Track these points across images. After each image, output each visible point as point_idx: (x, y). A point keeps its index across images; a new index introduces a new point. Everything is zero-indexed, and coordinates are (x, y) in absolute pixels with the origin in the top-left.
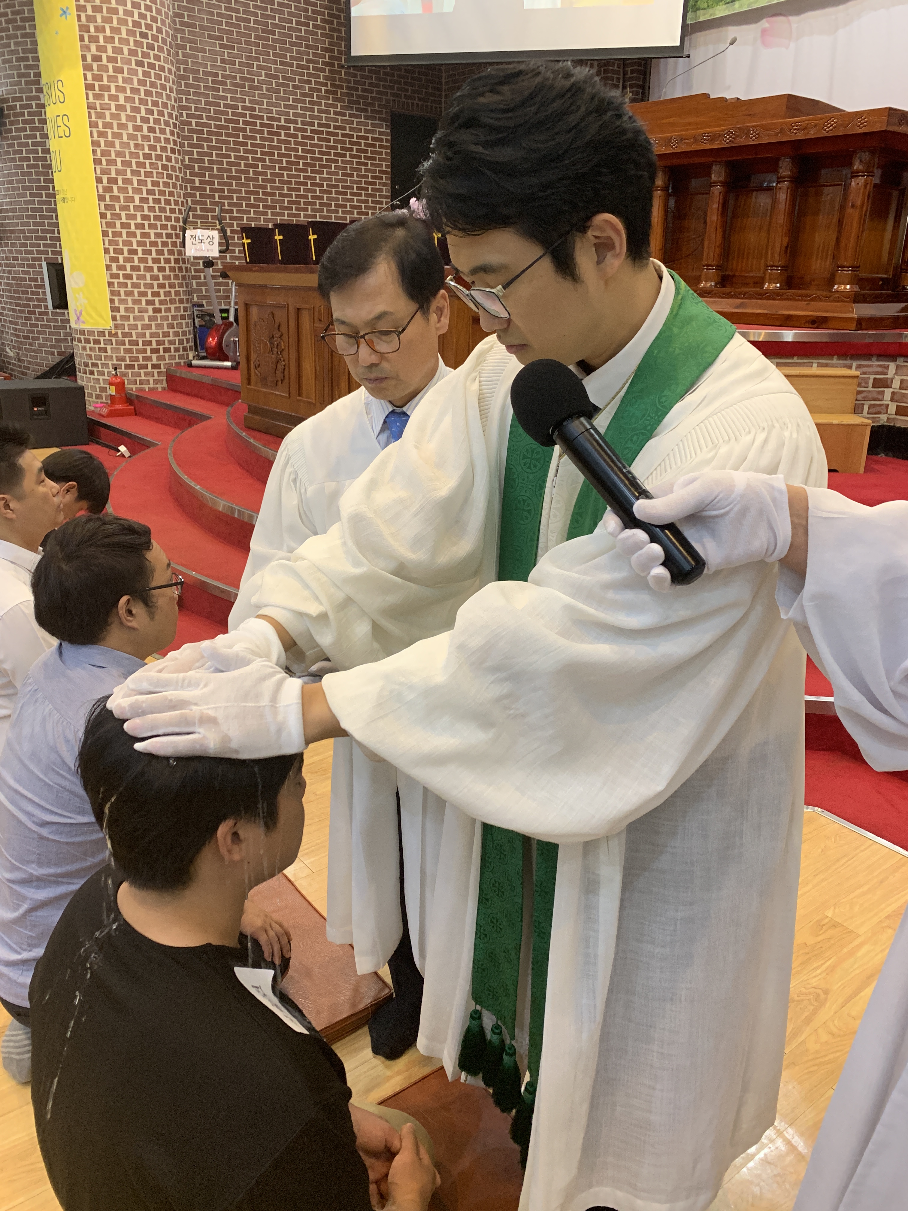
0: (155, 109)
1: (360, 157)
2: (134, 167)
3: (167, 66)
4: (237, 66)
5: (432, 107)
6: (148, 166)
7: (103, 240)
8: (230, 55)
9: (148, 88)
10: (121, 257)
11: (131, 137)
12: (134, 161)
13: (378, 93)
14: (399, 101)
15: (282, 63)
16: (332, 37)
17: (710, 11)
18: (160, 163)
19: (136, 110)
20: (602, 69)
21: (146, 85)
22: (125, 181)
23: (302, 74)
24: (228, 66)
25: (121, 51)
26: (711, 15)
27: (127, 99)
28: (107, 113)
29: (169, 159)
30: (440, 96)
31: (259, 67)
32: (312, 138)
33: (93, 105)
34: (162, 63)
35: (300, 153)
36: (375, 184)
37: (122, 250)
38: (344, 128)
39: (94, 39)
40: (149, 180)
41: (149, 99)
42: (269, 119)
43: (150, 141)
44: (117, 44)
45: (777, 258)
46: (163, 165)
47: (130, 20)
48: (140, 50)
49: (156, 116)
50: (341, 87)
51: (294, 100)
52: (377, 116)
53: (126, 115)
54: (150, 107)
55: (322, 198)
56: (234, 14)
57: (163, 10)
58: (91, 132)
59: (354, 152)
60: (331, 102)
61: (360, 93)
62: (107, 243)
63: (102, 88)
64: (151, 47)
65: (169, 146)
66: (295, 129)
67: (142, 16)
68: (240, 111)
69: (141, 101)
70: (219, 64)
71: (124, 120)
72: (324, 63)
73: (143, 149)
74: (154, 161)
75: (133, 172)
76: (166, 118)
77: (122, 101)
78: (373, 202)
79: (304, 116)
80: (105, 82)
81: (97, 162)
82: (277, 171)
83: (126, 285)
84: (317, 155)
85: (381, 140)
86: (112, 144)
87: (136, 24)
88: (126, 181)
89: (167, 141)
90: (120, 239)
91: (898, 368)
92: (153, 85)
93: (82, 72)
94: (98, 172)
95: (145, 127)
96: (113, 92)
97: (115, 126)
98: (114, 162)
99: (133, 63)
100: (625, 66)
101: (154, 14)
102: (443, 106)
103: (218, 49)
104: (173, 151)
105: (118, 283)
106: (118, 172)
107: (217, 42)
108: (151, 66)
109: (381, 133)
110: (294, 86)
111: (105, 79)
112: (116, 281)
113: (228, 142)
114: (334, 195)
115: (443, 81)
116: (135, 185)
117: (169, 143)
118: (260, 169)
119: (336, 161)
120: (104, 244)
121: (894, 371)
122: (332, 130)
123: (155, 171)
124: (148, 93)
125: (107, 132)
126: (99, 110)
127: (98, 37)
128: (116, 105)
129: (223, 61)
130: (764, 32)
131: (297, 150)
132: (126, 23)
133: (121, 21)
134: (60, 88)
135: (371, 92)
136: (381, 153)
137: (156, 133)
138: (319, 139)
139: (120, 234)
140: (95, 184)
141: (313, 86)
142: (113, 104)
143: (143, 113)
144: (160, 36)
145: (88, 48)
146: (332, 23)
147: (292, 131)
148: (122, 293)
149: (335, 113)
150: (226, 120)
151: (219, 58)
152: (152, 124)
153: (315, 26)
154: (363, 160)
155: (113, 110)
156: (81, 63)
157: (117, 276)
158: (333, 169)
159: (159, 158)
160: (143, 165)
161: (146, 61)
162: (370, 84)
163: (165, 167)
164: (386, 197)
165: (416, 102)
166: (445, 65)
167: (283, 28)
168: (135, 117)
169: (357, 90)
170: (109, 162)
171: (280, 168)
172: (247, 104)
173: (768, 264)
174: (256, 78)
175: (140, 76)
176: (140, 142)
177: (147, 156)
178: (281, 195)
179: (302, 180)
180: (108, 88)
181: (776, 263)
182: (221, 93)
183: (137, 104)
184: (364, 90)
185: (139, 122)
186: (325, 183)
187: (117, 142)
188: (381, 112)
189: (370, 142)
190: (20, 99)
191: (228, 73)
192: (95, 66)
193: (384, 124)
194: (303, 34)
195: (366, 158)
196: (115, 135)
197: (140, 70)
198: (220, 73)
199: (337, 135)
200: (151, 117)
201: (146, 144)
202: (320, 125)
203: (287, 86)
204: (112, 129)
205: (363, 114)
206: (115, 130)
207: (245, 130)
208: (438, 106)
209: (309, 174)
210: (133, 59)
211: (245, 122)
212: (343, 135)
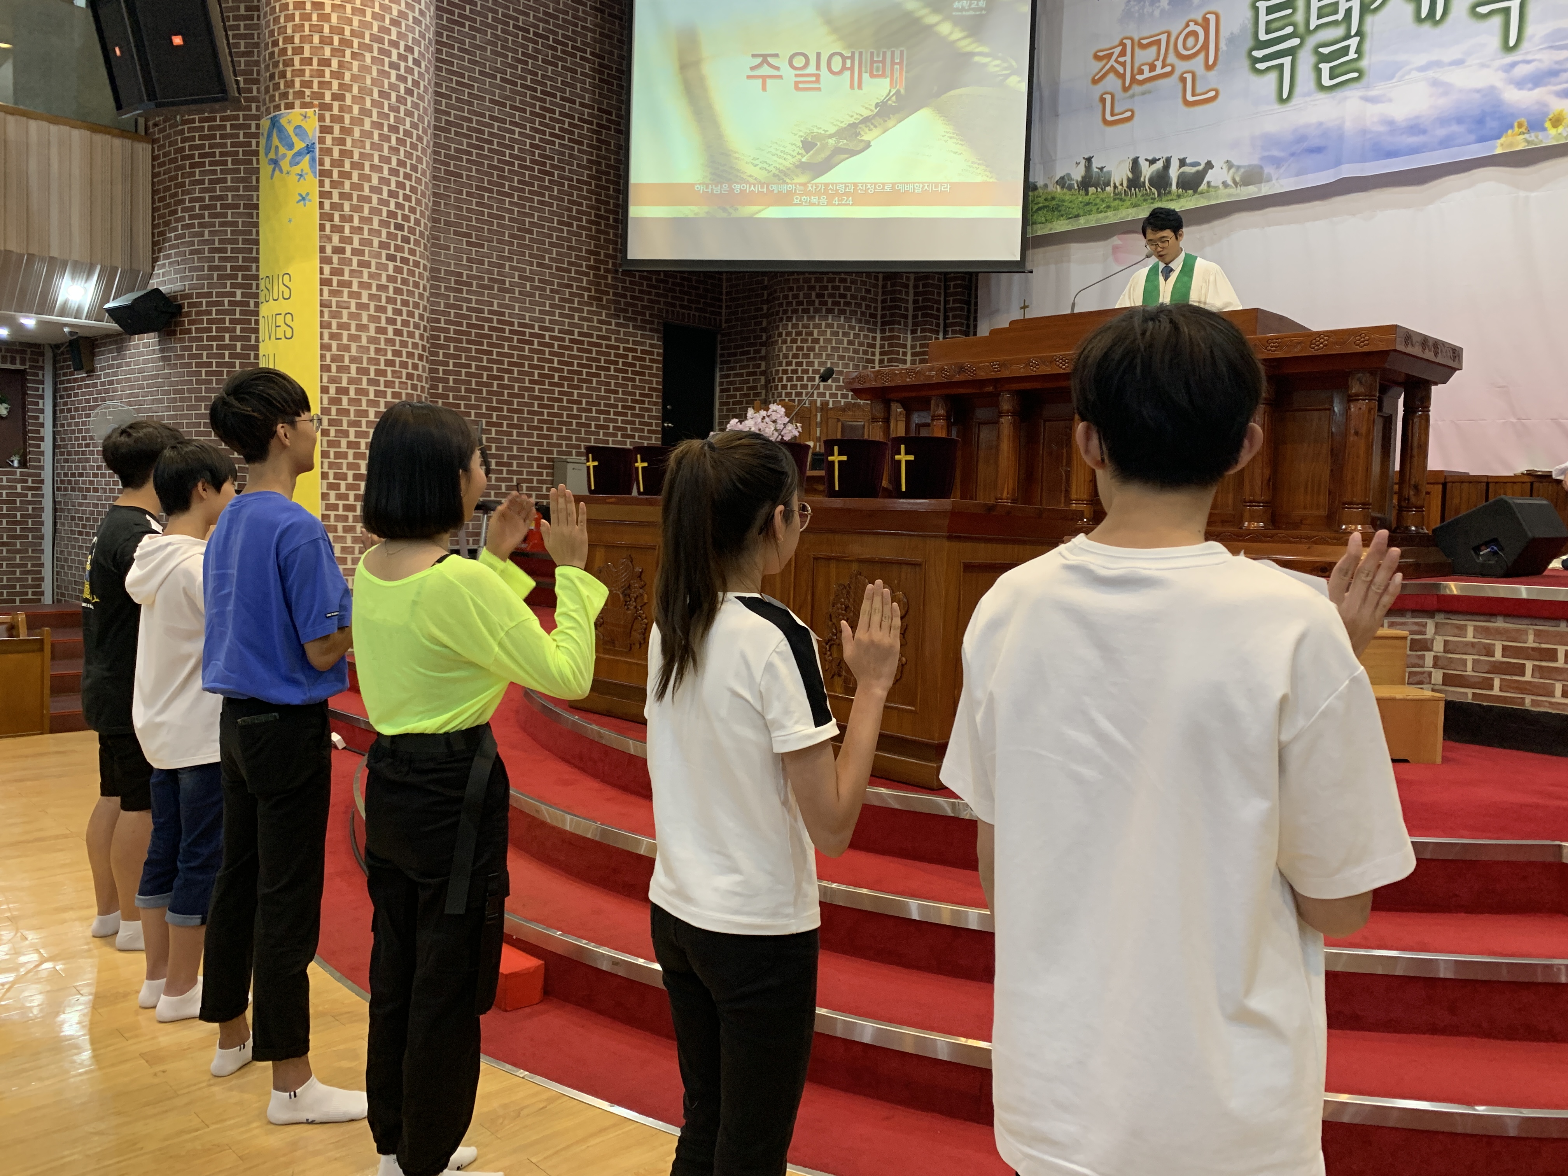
0: (404, 309)
1: (626, 372)
2: (372, 375)
3: (422, 262)
4: (486, 267)
5: (710, 318)
6: (389, 374)
7: (322, 462)
8: (478, 254)
9: (399, 286)
10: (343, 484)
11: (371, 340)
12: (372, 368)
13: (649, 301)
14: (673, 311)
15: (539, 265)
16: (599, 239)
17: (1049, 225)
18: (404, 371)
19: (381, 309)
20: (921, 283)
21: (396, 282)
22: (359, 391)
23: (563, 278)
24: (475, 266)
25: (370, 243)
26: (1051, 229)
27: (371, 297)
28: (345, 312)
29: (415, 367)
30: (720, 307)
31: (512, 268)
32: (571, 349)
33: (327, 303)
34: (417, 259)
35: (556, 365)
36: (643, 402)
37: (346, 474)
38: (609, 339)
39: (336, 229)
40: (389, 391)
41: (399, 298)
42: (521, 325)
43: (394, 346)
44: (366, 235)
45: (1258, 492)
46: (408, 374)
47: (385, 209)
48: (392, 243)
49: (405, 317)
50: (608, 293)
51: (551, 306)
52: (648, 326)
53: (369, 315)
54: (399, 306)
55: (580, 417)
56: (486, 210)
57: (424, 200)
58: (321, 334)
59: (620, 366)
60: (594, 309)
61: (629, 300)
62: (326, 466)
63: (341, 284)
64: (406, 240)
65: (416, 352)
66: (551, 337)
67: (399, 206)
68: (486, 315)
69: (389, 300)
70: (464, 263)
71: (365, 321)
72: (588, 267)
73: (386, 355)
74: (397, 369)
75: (371, 382)
76: (417, 320)
77: (365, 299)
78: (640, 423)
79: (563, 324)
80: (346, 277)
81: (325, 368)
82: (527, 384)
83: (346, 518)
84: (575, 368)
85: (652, 353)
86: (347, 348)
87: (391, 215)
88: (361, 392)
89: (415, 346)
90: (344, 462)
91: (1437, 625)
92: (405, 282)
93: (318, 265)
94: (325, 380)
95: (390, 329)
96: (355, 288)
97: (353, 327)
98: (347, 369)
99: (384, 257)
100: (946, 280)
101: (413, 204)
102: (723, 318)
103: (465, 246)
104: (421, 357)
105: (336, 515)
106: (351, 381)
107: (465, 239)
108: (405, 261)
109: (651, 345)
110: (552, 291)
111: (347, 273)
112: (332, 514)
113: (469, 350)
114: (594, 414)
115: (724, 291)
116: (372, 396)
117: (417, 348)
118: (506, 382)
119: (599, 375)
120: (322, 468)
121: (1433, 631)
122: (594, 340)
123: (397, 381)
124: (397, 291)
125: (342, 334)
126: (334, 308)
127: (343, 227)
128: (357, 303)
129: (469, 260)
130: (1116, 249)
131: (552, 362)
132: (379, 212)
133: (373, 211)
134: (286, 282)
135: (642, 300)
136: (651, 368)
137: (402, 336)
138: (579, 350)
139: (344, 455)
140: (319, 395)
141: (575, 290)
142: (353, 303)
143: (390, 314)
144: (418, 228)
145: (329, 239)
146: (599, 224)
147: (547, 340)
148: (340, 529)
149: (599, 321)
150: (469, 325)
151: (465, 256)
152: (399, 326)
153: (578, 227)
154: (630, 375)
155: (353, 309)
156: (318, 254)
157: (335, 507)
158: (594, 385)
159: (404, 365)
160: (383, 373)
161: (399, 255)
162: (641, 292)
163: (410, 376)
164: (656, 418)
165: (692, 313)
166: (727, 272)
167: (543, 227)
168: (380, 317)
169: (625, 296)
170: (340, 369)
171: (531, 382)
172: (495, 308)
173: (1247, 499)
174: (507, 280)
175: (391, 272)
176: (382, 346)
177: (390, 363)
178: (529, 412)
179: (556, 396)
180: (349, 284)
181: (1258, 498)
182: (465, 295)
183: (383, 303)
184: (633, 297)
185: (383, 323)
186: (584, 400)
187: (354, 346)
188: (652, 323)
189: (639, 354)
190: (210, 295)
191: (474, 273)
192: (335, 259)
193: (656, 335)
194: (565, 235)
195: (633, 373)
196: (352, 338)
197: (391, 265)
198: (465, 272)
199: (600, 345)
200: (399, 319)
201: (390, 349)
202: (580, 334)
203: (544, 289)
204: (349, 330)
205: (631, 324)
206: (353, 331)
207: (490, 337)
208: (718, 318)
209: (566, 389)
210: (384, 252)
211: (491, 329)
212: (608, 346)
